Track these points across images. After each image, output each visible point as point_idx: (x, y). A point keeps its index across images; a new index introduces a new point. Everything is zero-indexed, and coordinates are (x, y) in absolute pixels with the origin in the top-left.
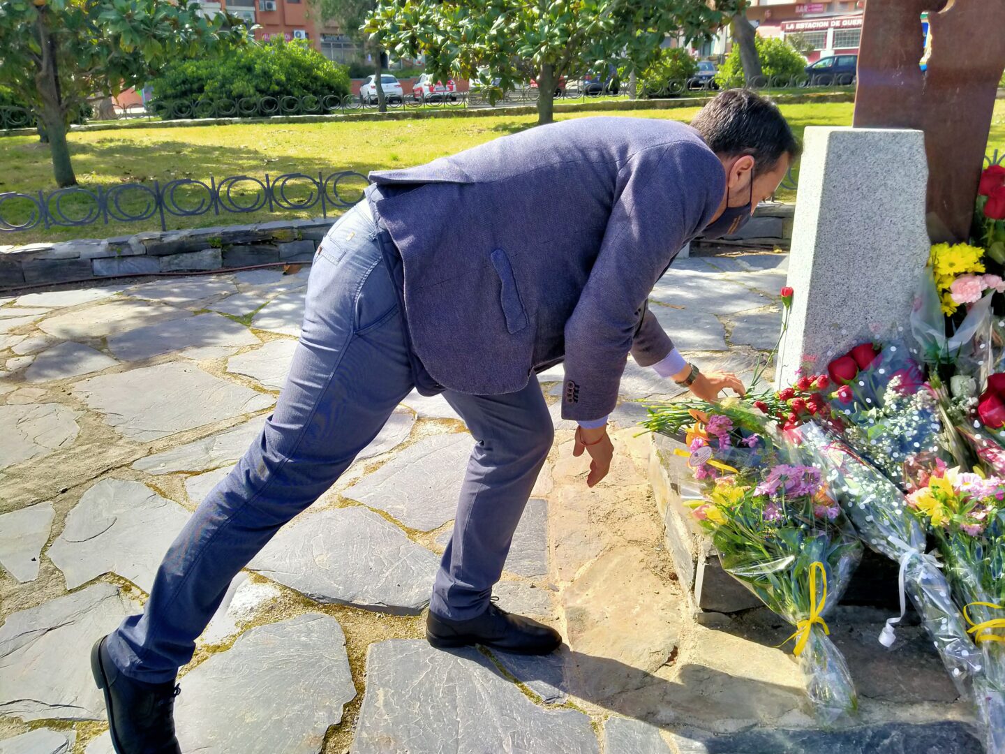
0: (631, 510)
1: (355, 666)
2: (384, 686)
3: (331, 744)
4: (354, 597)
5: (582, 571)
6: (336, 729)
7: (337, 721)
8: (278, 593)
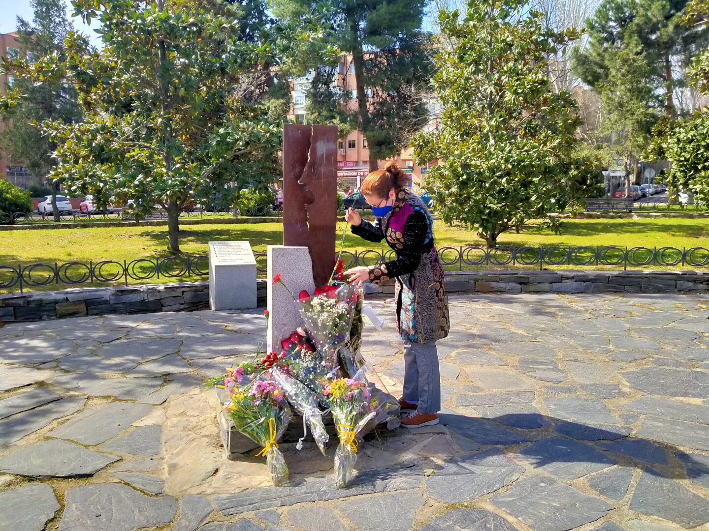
0: (205, 424)
1: (60, 499)
2: (75, 503)
3: (49, 525)
4: (57, 474)
5: (177, 450)
6: (51, 520)
7: (52, 517)
8: (13, 478)
